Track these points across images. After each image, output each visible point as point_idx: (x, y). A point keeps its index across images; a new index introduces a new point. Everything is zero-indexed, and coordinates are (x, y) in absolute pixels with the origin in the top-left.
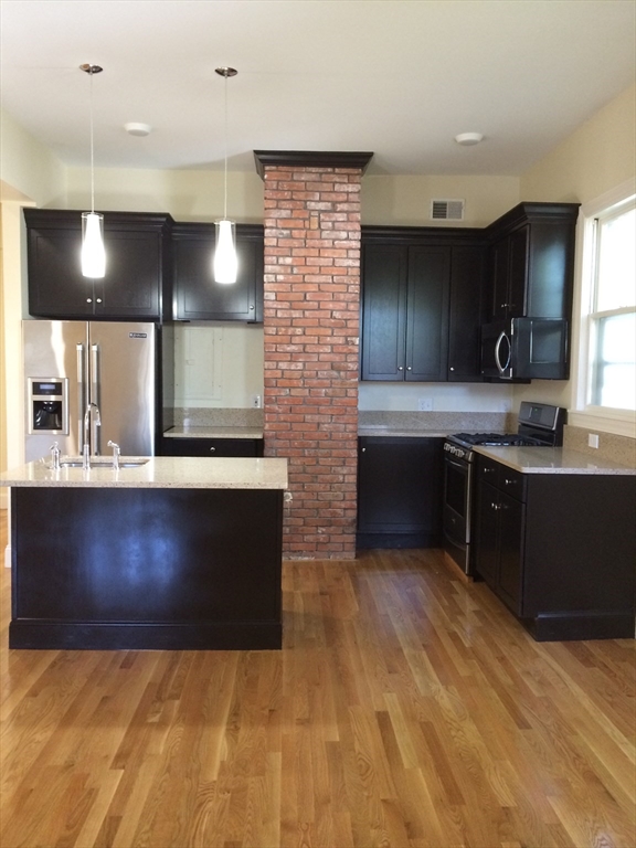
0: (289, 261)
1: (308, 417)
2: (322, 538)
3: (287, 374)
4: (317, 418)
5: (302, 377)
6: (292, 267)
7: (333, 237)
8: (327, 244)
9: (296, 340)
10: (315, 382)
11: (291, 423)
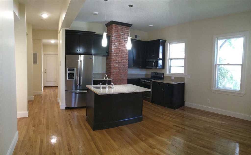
0: (117, 44)
1: (119, 75)
3: (116, 67)
4: (121, 75)
5: (118, 67)
7: (124, 40)
9: (117, 60)
10: (120, 68)
11: (116, 76)
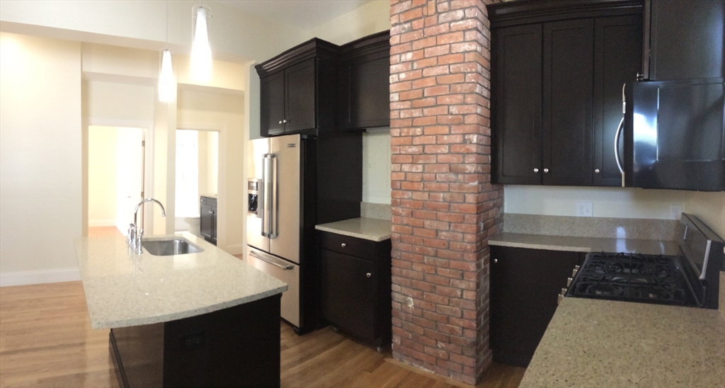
0: (409, 56)
1: (427, 223)
2: (442, 353)
3: (410, 177)
4: (435, 224)
5: (422, 180)
6: (412, 62)
7: (449, 19)
8: (444, 28)
9: (417, 141)
10: (434, 185)
11: (413, 227)
